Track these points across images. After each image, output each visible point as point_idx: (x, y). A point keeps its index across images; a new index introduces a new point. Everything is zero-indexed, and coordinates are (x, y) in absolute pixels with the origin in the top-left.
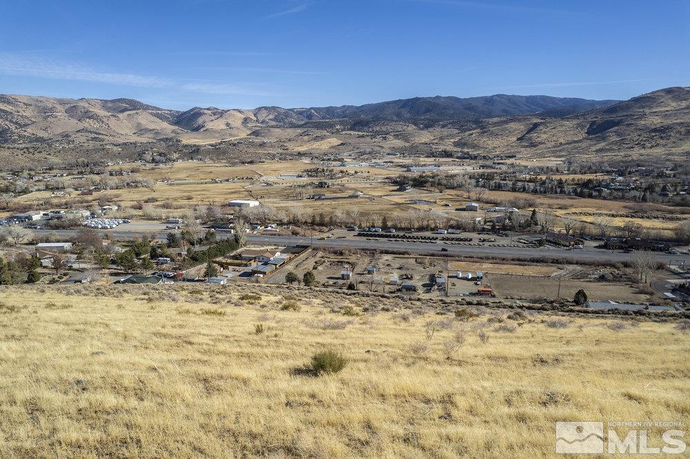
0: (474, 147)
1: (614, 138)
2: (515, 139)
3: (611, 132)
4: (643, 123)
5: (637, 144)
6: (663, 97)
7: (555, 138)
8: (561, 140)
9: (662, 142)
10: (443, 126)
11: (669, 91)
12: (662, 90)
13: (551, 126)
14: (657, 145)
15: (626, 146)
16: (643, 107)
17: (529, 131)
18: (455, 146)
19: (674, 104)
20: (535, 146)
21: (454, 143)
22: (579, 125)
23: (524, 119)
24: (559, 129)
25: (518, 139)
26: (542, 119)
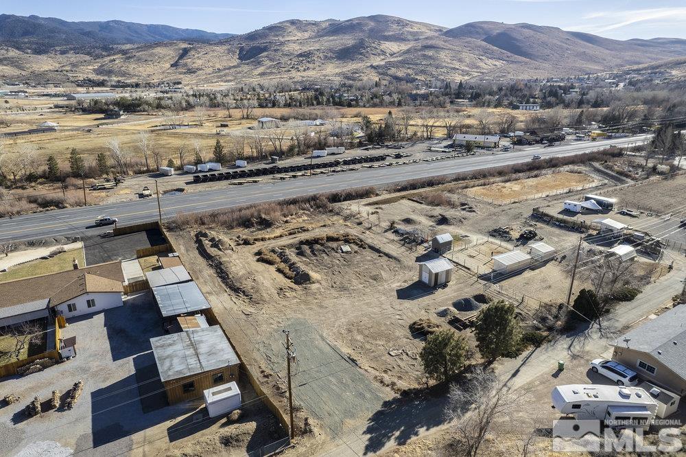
0: (124, 74)
1: (269, 63)
2: (168, 65)
3: (262, 57)
4: (287, 49)
5: (292, 68)
6: (289, 27)
7: (211, 64)
8: (218, 66)
9: (311, 66)
10: (63, 53)
11: (293, 22)
12: (287, 21)
13: (203, 51)
14: (308, 68)
15: (284, 69)
16: (277, 36)
17: (182, 57)
18: (97, 74)
19: (299, 34)
20: (194, 72)
21: (94, 70)
22: (229, 51)
23: (171, 44)
24: (211, 54)
25: (172, 66)
26: (190, 44)
